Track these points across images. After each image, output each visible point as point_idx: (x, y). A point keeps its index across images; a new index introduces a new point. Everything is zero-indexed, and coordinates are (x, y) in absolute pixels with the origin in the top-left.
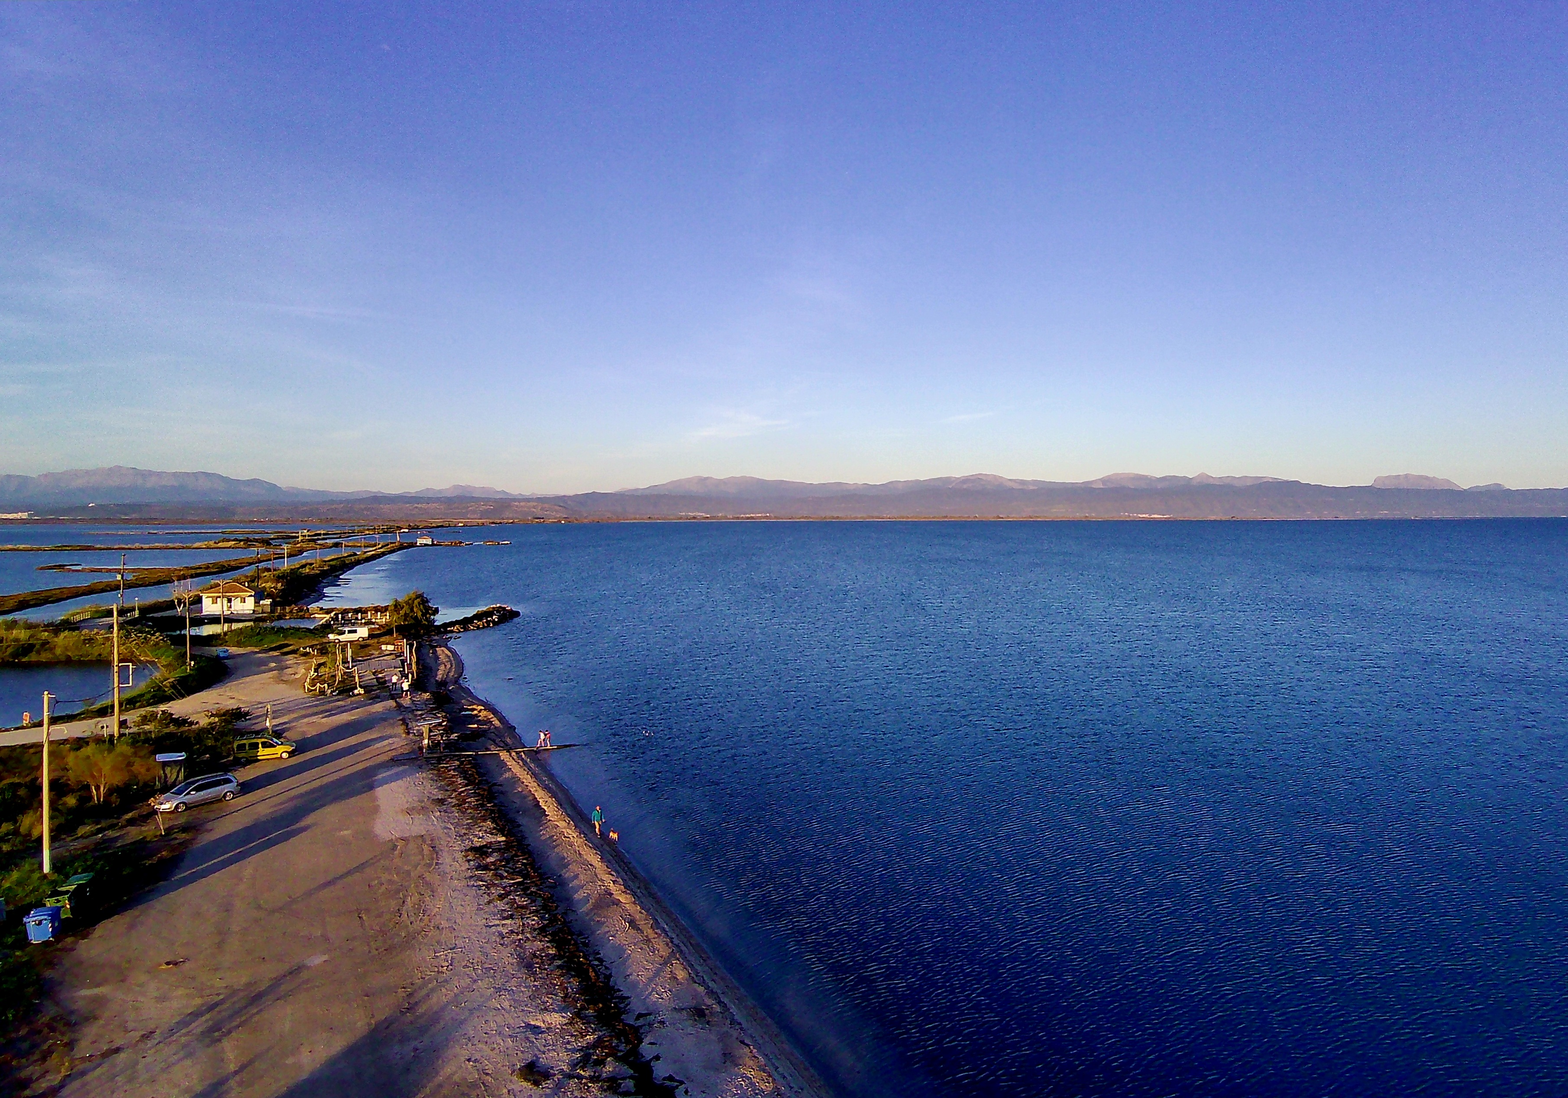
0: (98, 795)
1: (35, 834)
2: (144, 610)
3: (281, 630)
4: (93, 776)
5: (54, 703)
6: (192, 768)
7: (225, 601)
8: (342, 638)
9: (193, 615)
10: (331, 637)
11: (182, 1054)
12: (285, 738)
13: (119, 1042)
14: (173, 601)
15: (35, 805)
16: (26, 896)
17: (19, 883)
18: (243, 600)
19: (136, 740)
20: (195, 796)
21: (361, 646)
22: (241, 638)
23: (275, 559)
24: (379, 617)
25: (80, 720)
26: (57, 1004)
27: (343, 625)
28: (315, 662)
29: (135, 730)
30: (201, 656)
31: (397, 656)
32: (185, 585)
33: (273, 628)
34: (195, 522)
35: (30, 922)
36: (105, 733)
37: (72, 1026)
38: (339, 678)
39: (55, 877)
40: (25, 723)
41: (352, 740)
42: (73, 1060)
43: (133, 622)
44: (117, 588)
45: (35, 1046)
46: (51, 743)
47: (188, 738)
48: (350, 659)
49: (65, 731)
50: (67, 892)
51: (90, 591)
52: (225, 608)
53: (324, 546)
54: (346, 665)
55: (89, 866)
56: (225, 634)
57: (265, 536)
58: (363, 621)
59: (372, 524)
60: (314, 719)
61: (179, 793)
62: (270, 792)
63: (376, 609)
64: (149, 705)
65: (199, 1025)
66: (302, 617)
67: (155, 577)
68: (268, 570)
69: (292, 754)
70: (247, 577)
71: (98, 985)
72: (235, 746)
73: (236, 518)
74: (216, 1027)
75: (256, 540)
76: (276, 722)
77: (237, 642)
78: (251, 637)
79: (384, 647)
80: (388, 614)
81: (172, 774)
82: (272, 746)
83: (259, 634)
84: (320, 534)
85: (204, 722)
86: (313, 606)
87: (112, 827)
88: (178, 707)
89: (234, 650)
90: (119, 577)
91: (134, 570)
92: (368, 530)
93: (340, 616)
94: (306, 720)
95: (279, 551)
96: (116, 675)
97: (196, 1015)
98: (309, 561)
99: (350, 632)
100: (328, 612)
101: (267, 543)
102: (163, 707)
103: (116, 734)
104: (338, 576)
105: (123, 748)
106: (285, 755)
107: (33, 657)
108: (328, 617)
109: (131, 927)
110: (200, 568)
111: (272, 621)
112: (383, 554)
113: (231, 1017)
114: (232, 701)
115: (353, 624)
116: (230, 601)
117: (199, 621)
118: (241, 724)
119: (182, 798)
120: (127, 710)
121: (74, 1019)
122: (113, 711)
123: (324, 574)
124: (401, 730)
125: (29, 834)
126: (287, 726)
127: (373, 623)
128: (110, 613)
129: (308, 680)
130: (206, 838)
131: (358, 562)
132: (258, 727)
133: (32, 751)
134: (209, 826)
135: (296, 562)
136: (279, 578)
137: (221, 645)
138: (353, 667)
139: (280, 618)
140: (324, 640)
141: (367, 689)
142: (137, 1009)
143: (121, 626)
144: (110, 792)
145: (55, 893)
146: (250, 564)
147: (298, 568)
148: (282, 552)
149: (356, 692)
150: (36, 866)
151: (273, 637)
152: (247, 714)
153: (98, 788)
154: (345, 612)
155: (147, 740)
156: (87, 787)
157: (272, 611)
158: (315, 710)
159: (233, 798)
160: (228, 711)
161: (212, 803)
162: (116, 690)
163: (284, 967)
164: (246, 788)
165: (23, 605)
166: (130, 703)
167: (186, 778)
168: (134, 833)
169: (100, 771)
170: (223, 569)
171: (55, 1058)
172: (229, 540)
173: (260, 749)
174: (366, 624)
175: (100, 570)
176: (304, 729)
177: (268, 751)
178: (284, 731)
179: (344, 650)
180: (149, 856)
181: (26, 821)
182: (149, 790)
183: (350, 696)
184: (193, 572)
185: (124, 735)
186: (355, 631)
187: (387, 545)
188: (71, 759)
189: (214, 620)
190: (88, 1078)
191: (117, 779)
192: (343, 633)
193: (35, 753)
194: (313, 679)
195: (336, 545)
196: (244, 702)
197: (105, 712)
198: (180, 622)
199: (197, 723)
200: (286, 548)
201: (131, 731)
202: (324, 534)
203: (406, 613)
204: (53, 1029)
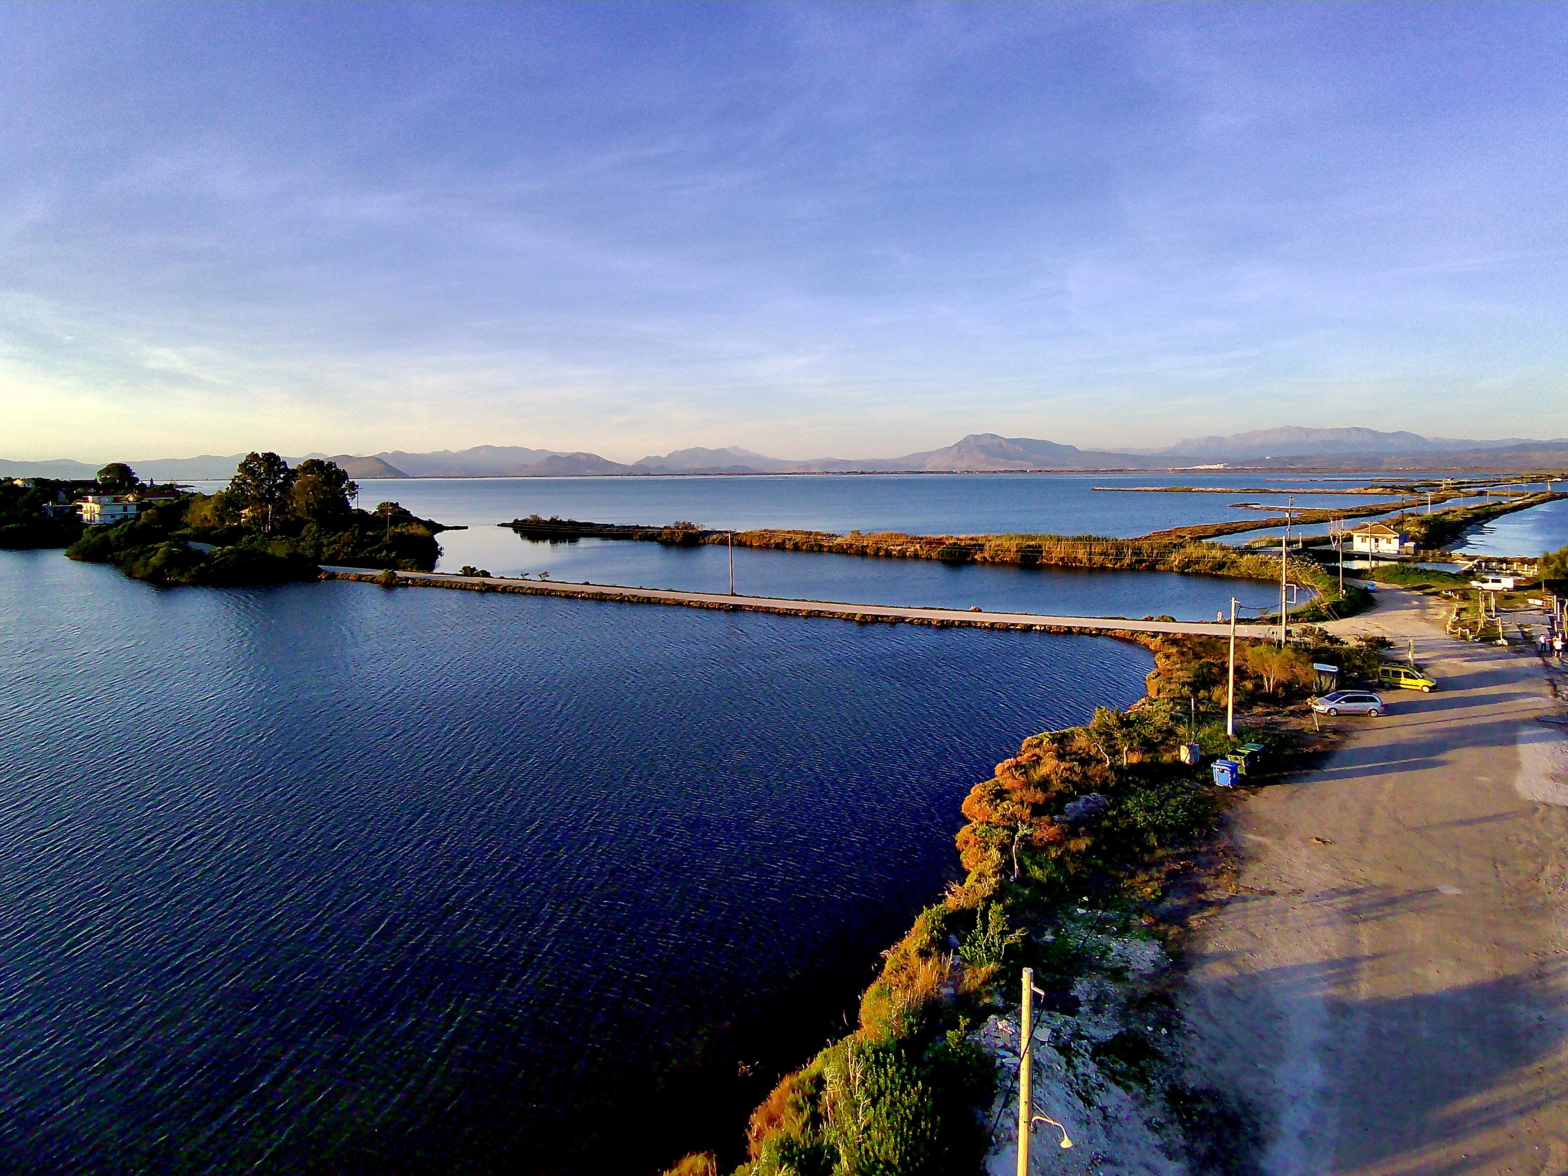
0: (1269, 686)
1: (1223, 704)
2: (1306, 543)
3: (1425, 572)
4: (1266, 670)
5: (1239, 607)
6: (1343, 681)
7: (1373, 540)
8: (1485, 586)
9: (1345, 551)
10: (1474, 584)
11: (1324, 920)
12: (1426, 673)
13: (1274, 888)
14: (1329, 538)
15: (1224, 682)
16: (1214, 748)
17: (1210, 737)
18: (1389, 541)
19: (1297, 648)
20: (1344, 706)
21: (1506, 597)
22: (1387, 575)
23: (1419, 505)
24: (1526, 569)
25: (1257, 624)
26: (1231, 837)
27: (1487, 573)
28: (1456, 606)
29: (1297, 639)
30: (1351, 587)
31: (1546, 613)
32: (1339, 524)
33: (1416, 569)
34: (1349, 471)
35: (1217, 767)
36: (1275, 637)
37: (1242, 860)
38: (1481, 625)
39: (1235, 740)
40: (1218, 620)
41: (1494, 690)
42: (1237, 886)
43: (1297, 552)
44: (1286, 524)
45: (1210, 864)
46: (1236, 638)
47: (1339, 655)
48: (1493, 609)
49: (1245, 630)
50: (1243, 754)
51: (1266, 525)
52: (1373, 547)
53: (1467, 495)
54: (1490, 614)
55: (1259, 740)
56: (1373, 570)
57: (1409, 484)
58: (1508, 572)
59: (1519, 473)
60: (1455, 661)
61: (1332, 699)
62: (1411, 719)
63: (1523, 561)
64: (1309, 621)
65: (1341, 902)
66: (1445, 562)
67: (1316, 516)
68: (1413, 515)
69: (1432, 689)
70: (1393, 520)
71: (1262, 835)
72: (1380, 671)
73: (1384, 467)
74: (1353, 910)
75: (1401, 488)
76: (1417, 656)
77: (1383, 578)
78: (1396, 575)
79: (1531, 601)
80: (1536, 567)
81: (1326, 682)
82: (1413, 678)
83: (1402, 573)
84: (1464, 483)
85: (1353, 644)
86: (1456, 553)
87: (1277, 713)
88: (1333, 627)
89: (1379, 585)
90: (1287, 515)
91: (1298, 510)
92: (1515, 478)
93: (1483, 564)
94: (1446, 660)
95: (1422, 498)
96: (1284, 593)
97: (1338, 892)
98: (1453, 508)
99: (1493, 581)
100: (1471, 559)
101: (1411, 490)
102: (1319, 625)
103: (1283, 641)
104: (1482, 524)
105: (1287, 651)
106: (1426, 689)
107: (1224, 572)
108: (1471, 564)
109: (1290, 798)
110: (1352, 510)
111: (1416, 563)
112: (1532, 504)
113: (1370, 907)
114: (1377, 630)
115: (1498, 574)
116: (1377, 541)
117: (1350, 557)
118: (1384, 652)
119: (1333, 704)
120: (1292, 622)
121: (1242, 854)
122: (1281, 622)
123: (1468, 522)
124: (1547, 690)
125: (1218, 703)
126: (1429, 662)
127: (1519, 575)
128: (1280, 544)
129: (1450, 623)
130: (1352, 745)
131: (1505, 511)
132: (1401, 658)
133: (1223, 641)
134: (1355, 735)
135: (1439, 510)
136: (1422, 523)
137: (1369, 579)
138: (1496, 616)
139: (1423, 560)
140: (1467, 586)
141: (1511, 641)
142: (1290, 866)
143: (1288, 555)
144: (1278, 685)
145: (1234, 753)
146: (1396, 509)
147: (1442, 515)
148: (1425, 499)
149: (1499, 642)
150: (1222, 728)
151: (1415, 577)
152: (1391, 644)
153: (1269, 680)
154: (1488, 561)
155: (1307, 650)
156: (1261, 677)
157: (1416, 554)
158: (1456, 652)
159: (1377, 716)
160: (1374, 638)
161: (1358, 715)
162: (1284, 605)
163: (1419, 885)
164: (1389, 710)
165: (1220, 532)
166: (1295, 617)
167: (1337, 688)
168: (1294, 723)
169: (1270, 666)
170: (1373, 513)
171: (1224, 879)
172: (1376, 487)
173: (1403, 678)
174: (1511, 575)
175: (1273, 509)
176: (1444, 669)
177: (1410, 681)
178: (1426, 666)
179: (1486, 599)
180: (1307, 747)
181: (1217, 692)
182: (1305, 692)
183: (1492, 646)
184: (1346, 514)
185: (1289, 642)
186: (1499, 581)
187: (1537, 495)
188: (1249, 652)
189: (1364, 557)
190: (1249, 905)
191: (1283, 677)
192: (1485, 581)
193: (1226, 643)
194: (1455, 623)
195: (1481, 494)
196: (1390, 633)
197: (1274, 621)
198: (1333, 556)
199: (1347, 643)
200: (1430, 496)
201: (1295, 640)
202: (1468, 483)
203: (1556, 569)
204: (1226, 855)
